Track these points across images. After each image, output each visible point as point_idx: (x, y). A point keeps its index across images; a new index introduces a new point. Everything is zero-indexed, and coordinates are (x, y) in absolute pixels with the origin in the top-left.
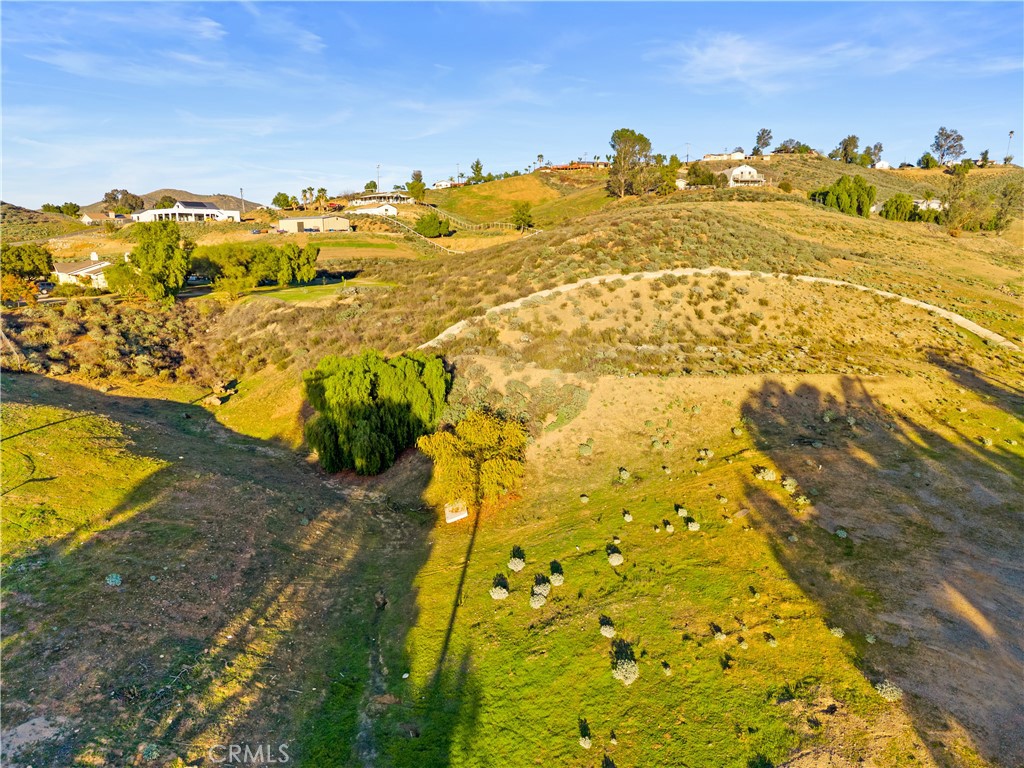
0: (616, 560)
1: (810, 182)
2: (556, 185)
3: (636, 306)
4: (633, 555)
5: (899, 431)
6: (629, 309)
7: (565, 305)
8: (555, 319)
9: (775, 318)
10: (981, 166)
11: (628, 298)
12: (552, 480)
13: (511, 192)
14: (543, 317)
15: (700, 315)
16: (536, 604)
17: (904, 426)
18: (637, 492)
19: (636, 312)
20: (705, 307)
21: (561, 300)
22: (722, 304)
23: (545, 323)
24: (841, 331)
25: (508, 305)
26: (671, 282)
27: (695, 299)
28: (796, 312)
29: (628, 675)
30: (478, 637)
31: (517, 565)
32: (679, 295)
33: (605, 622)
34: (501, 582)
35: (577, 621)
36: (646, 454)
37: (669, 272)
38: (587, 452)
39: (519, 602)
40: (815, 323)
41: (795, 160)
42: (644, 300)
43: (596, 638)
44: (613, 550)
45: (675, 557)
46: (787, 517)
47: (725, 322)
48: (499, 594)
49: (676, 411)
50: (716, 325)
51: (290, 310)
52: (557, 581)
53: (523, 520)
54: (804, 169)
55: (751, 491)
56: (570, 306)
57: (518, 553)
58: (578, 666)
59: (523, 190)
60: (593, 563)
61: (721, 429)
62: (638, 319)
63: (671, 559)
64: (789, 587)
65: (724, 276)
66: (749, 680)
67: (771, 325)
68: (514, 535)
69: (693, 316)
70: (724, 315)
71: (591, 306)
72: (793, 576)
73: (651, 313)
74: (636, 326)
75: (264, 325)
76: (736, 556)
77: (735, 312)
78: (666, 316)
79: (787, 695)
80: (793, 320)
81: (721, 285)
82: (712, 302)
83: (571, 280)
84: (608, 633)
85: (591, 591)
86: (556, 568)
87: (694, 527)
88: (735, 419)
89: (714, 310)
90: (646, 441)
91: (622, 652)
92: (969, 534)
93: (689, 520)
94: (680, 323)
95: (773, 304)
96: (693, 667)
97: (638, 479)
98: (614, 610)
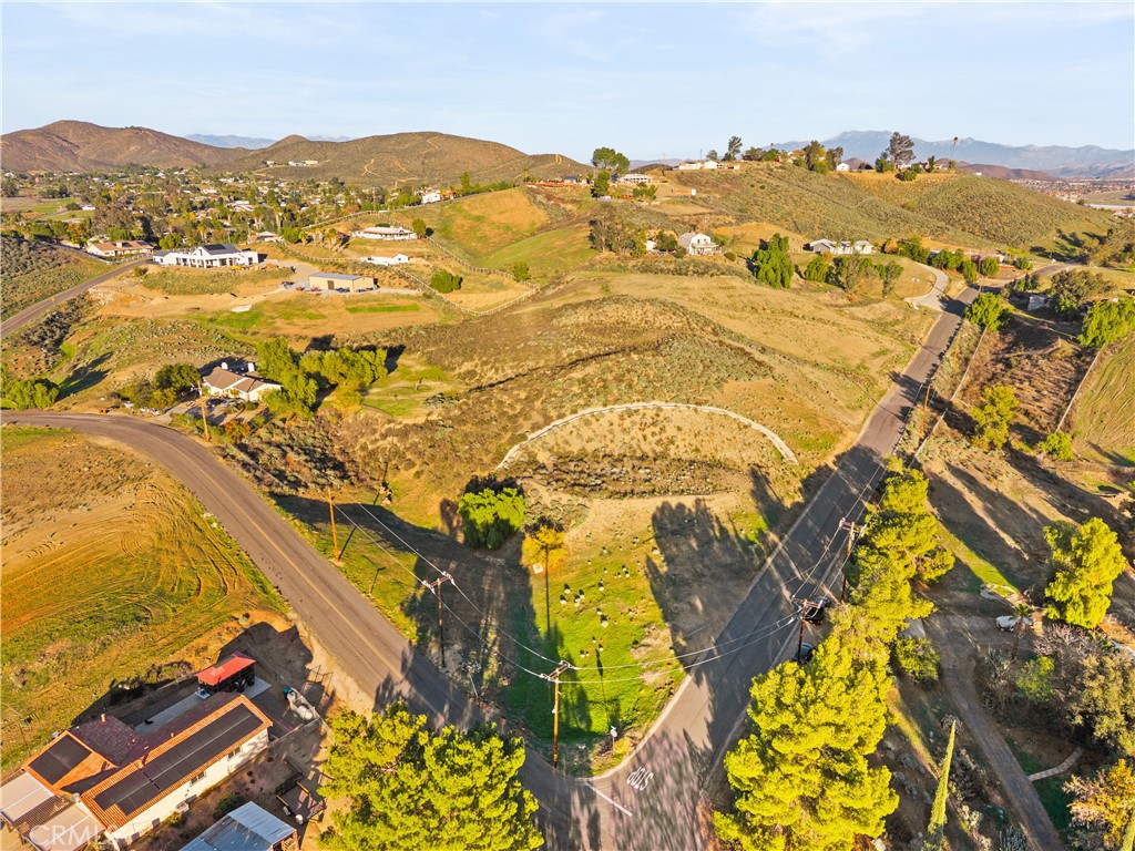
0: (601, 589)
1: (773, 196)
2: (543, 204)
3: (611, 432)
4: (607, 587)
5: (712, 527)
6: (607, 434)
7: (571, 432)
8: (567, 442)
9: (684, 440)
10: (928, 171)
11: (606, 426)
12: (576, 553)
13: (501, 213)
14: (560, 441)
15: (645, 437)
16: (577, 605)
17: (715, 524)
18: (610, 559)
19: (611, 436)
20: (648, 432)
21: (569, 428)
22: (657, 430)
23: (562, 445)
24: (716, 450)
25: (540, 432)
26: (630, 413)
27: (643, 427)
28: (696, 436)
29: (605, 624)
30: (558, 618)
31: (567, 591)
32: (634, 423)
33: (599, 610)
34: (563, 598)
35: (590, 610)
36: (614, 540)
37: (629, 405)
38: (589, 540)
39: (571, 605)
40: (704, 444)
41: (762, 170)
42: (615, 427)
43: (596, 615)
44: (601, 585)
45: (621, 587)
46: (657, 571)
47: (658, 443)
48: (563, 602)
49: (626, 517)
50: (653, 445)
51: (399, 427)
52: (582, 597)
53: (567, 572)
54: (769, 181)
55: (649, 560)
56: (575, 433)
57: (567, 587)
58: (591, 623)
59: (512, 209)
60: (594, 590)
61: (644, 527)
62: (612, 441)
63: (620, 588)
64: (652, 597)
65: (660, 409)
66: (636, 624)
67: (681, 444)
68: (565, 578)
69: (642, 439)
70: (657, 438)
71: (586, 432)
72: (654, 593)
73: (619, 436)
74: (611, 446)
75: (384, 437)
76: (640, 587)
77: (664, 436)
78: (627, 439)
79: (645, 627)
80: (693, 442)
81: (658, 415)
82: (652, 429)
83: (574, 412)
84: (600, 613)
85: (594, 600)
86: (581, 592)
87: (628, 576)
88: (650, 522)
89: (653, 434)
90: (614, 533)
91: (604, 618)
92: (713, 576)
93: (627, 572)
94: (634, 443)
95: (684, 429)
96: (622, 621)
97: (610, 553)
98: (601, 606)
